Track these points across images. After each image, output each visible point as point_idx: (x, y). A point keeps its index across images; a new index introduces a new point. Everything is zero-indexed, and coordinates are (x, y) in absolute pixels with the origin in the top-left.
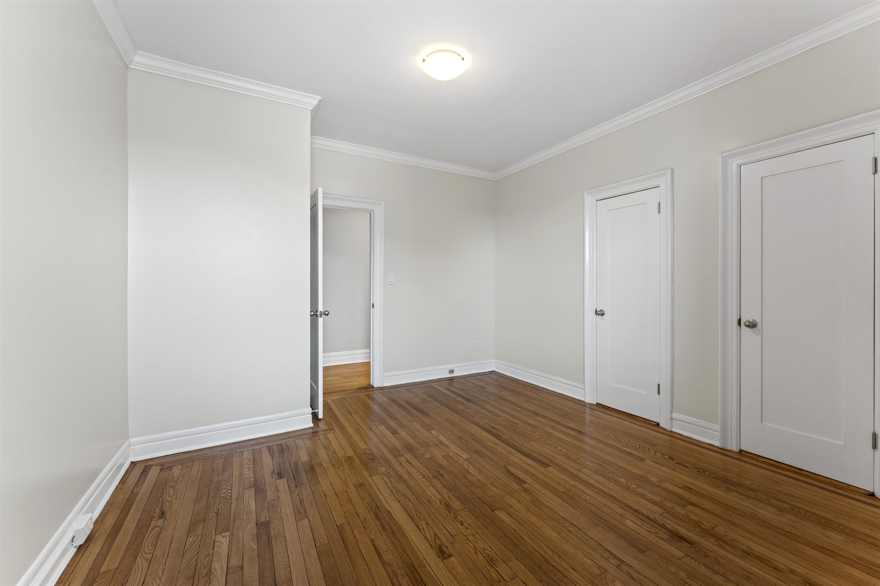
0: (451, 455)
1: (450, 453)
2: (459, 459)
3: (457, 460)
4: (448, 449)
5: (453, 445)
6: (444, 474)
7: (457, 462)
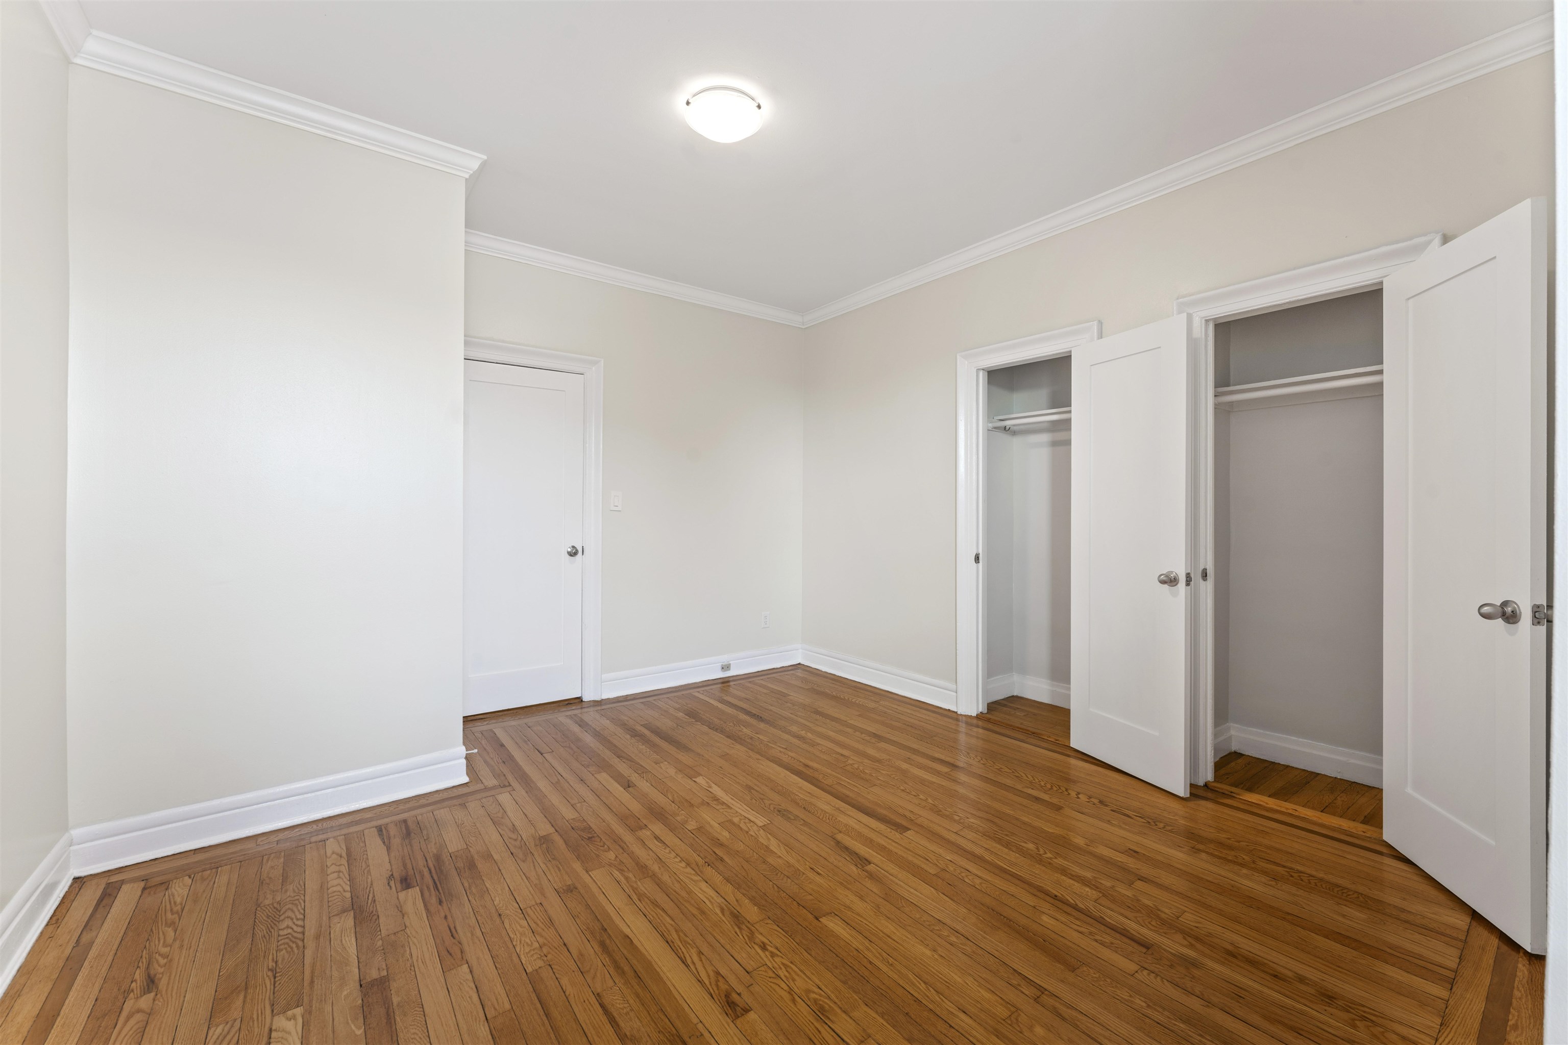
0: (736, 820)
1: (733, 817)
3: (746, 829)
4: (729, 810)
5: (737, 802)
6: (725, 857)
7: (747, 832)
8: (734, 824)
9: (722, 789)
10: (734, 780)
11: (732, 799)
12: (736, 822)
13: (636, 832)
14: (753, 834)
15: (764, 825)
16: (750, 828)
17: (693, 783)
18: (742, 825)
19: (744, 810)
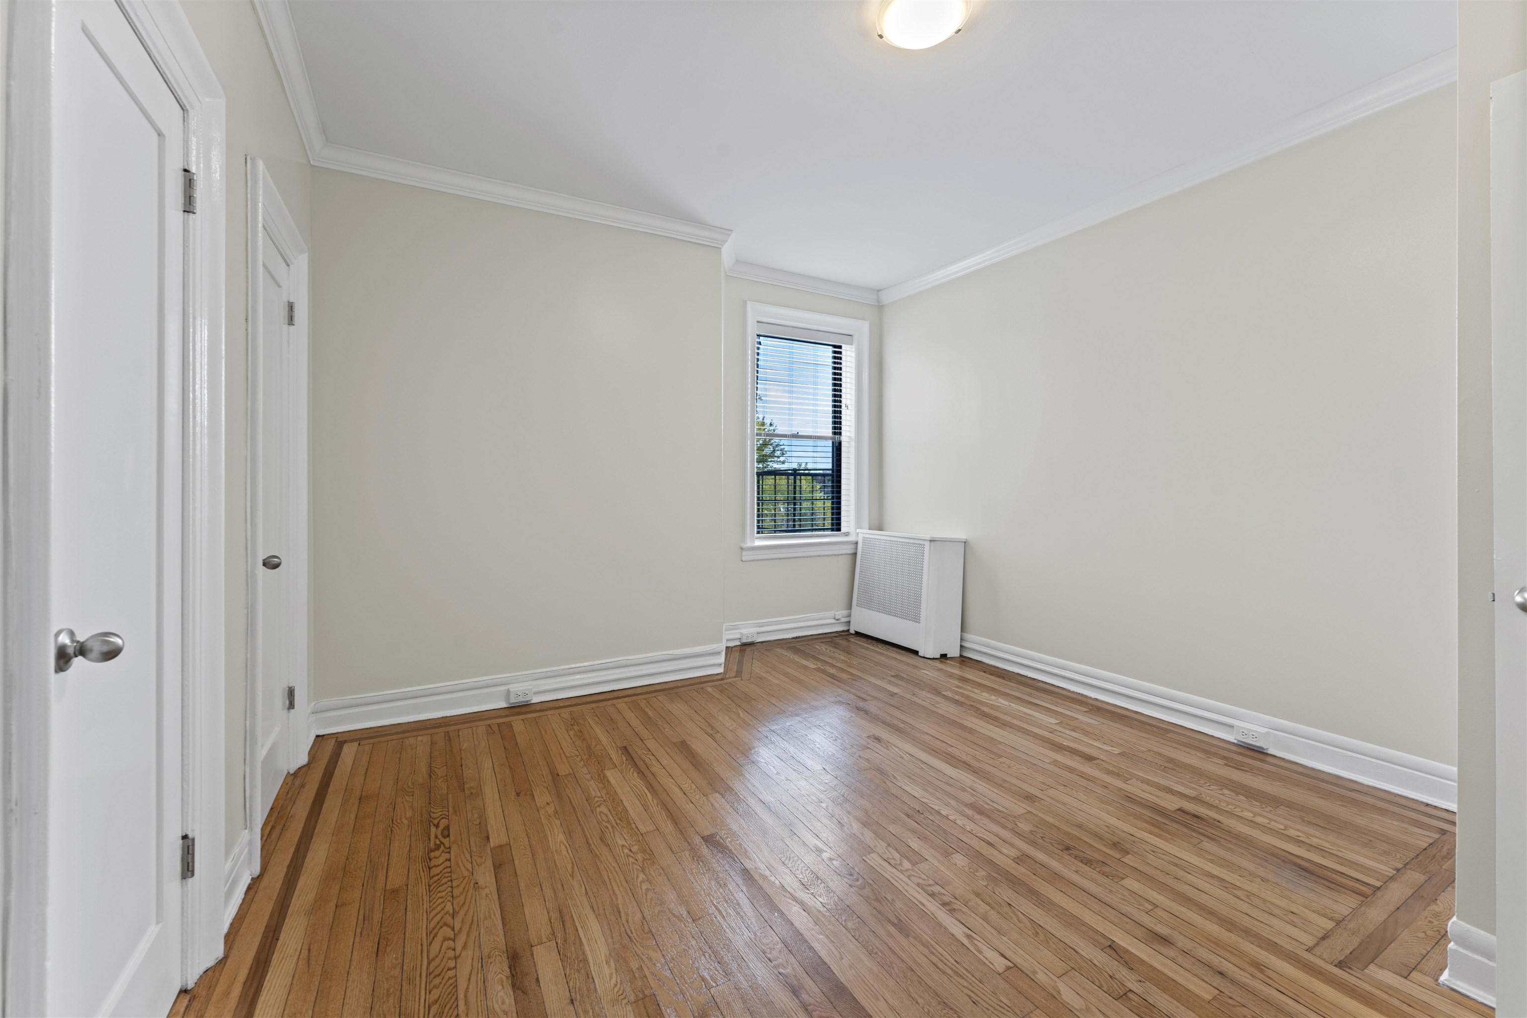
0: (907, 865)
1: (912, 870)
2: (886, 853)
3: (890, 849)
4: (921, 881)
5: (914, 897)
7: (889, 845)
10: (933, 953)
12: (906, 861)
13: (1022, 854)
14: (881, 842)
17: (1009, 954)
18: (897, 856)
19: (900, 882)
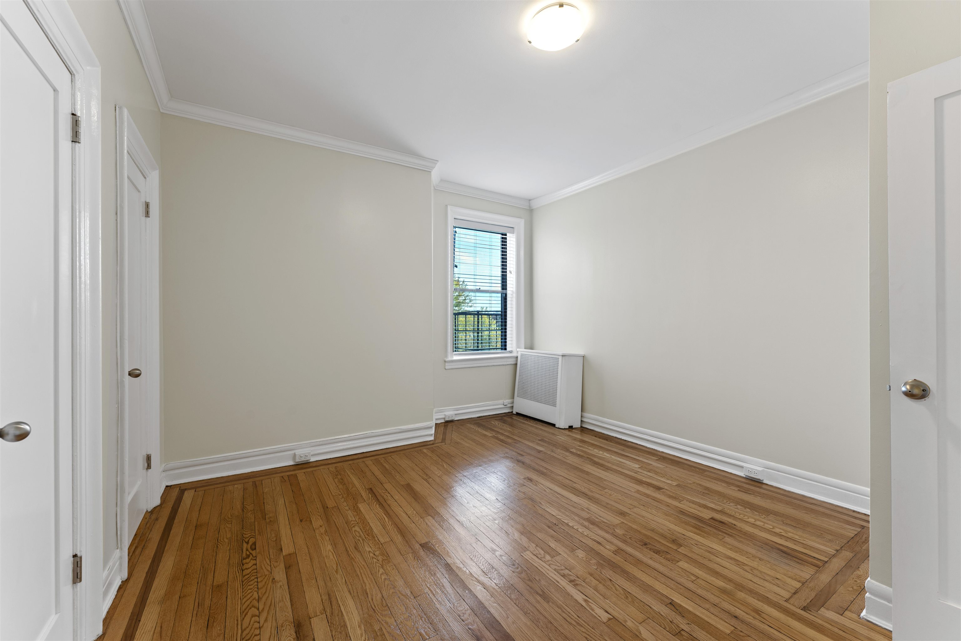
1: (551, 561)
2: (535, 551)
3: (538, 548)
4: (557, 568)
5: (553, 578)
8: (549, 554)
9: (572, 596)
10: (564, 612)
11: (558, 582)
12: (547, 555)
13: (618, 548)
14: (532, 544)
15: (525, 551)
16: (535, 549)
17: (610, 610)
18: (542, 552)
19: (544, 568)
